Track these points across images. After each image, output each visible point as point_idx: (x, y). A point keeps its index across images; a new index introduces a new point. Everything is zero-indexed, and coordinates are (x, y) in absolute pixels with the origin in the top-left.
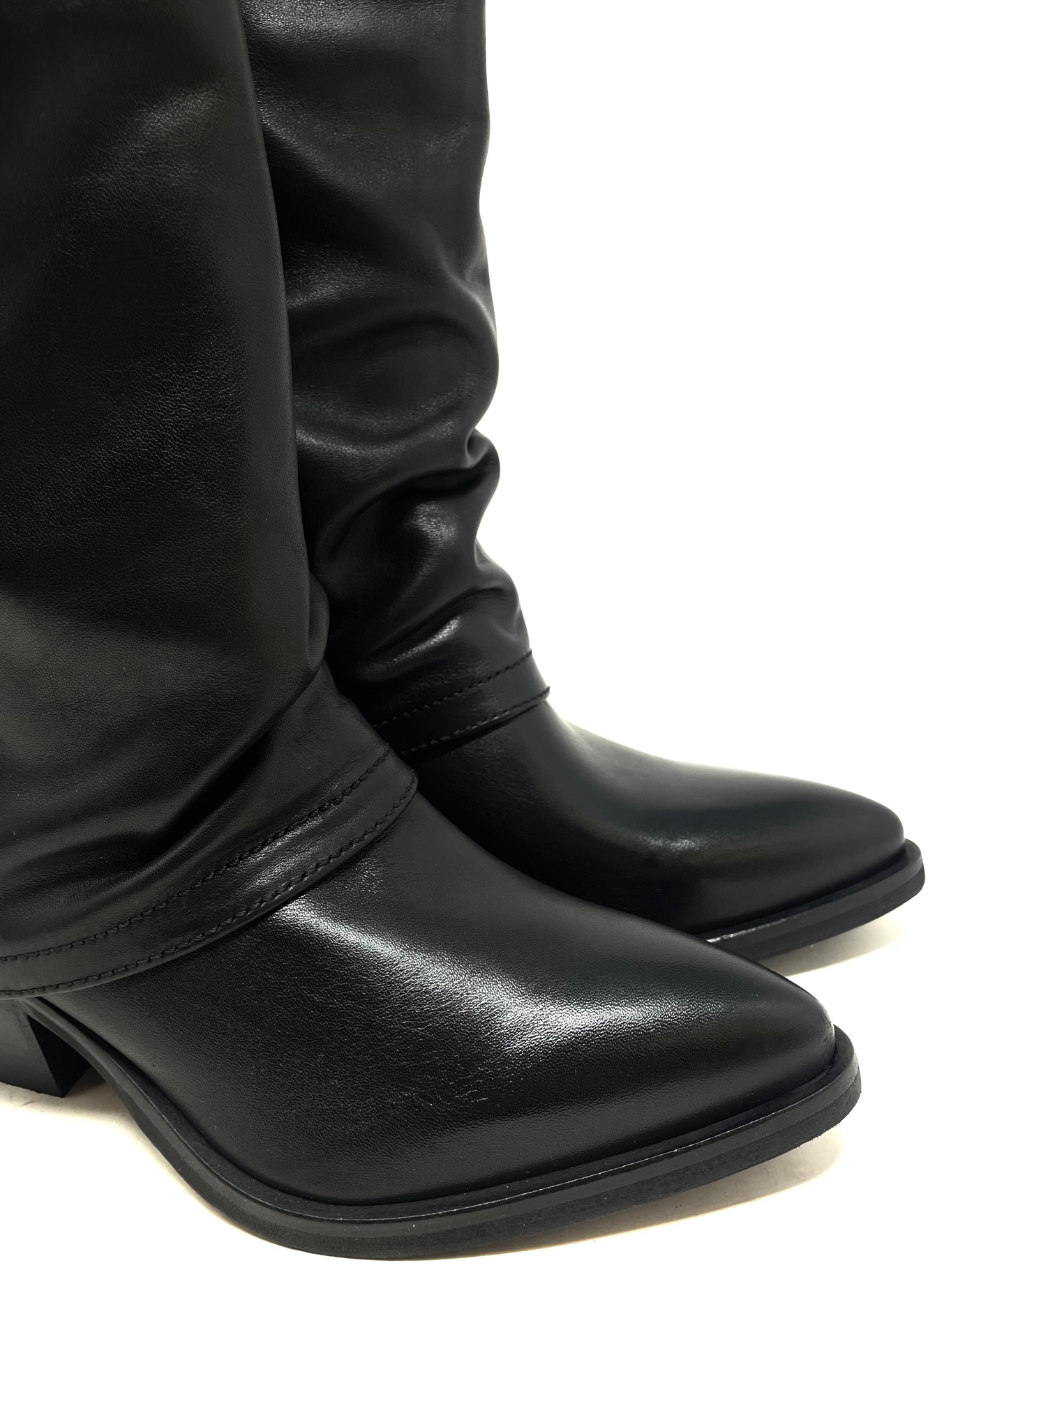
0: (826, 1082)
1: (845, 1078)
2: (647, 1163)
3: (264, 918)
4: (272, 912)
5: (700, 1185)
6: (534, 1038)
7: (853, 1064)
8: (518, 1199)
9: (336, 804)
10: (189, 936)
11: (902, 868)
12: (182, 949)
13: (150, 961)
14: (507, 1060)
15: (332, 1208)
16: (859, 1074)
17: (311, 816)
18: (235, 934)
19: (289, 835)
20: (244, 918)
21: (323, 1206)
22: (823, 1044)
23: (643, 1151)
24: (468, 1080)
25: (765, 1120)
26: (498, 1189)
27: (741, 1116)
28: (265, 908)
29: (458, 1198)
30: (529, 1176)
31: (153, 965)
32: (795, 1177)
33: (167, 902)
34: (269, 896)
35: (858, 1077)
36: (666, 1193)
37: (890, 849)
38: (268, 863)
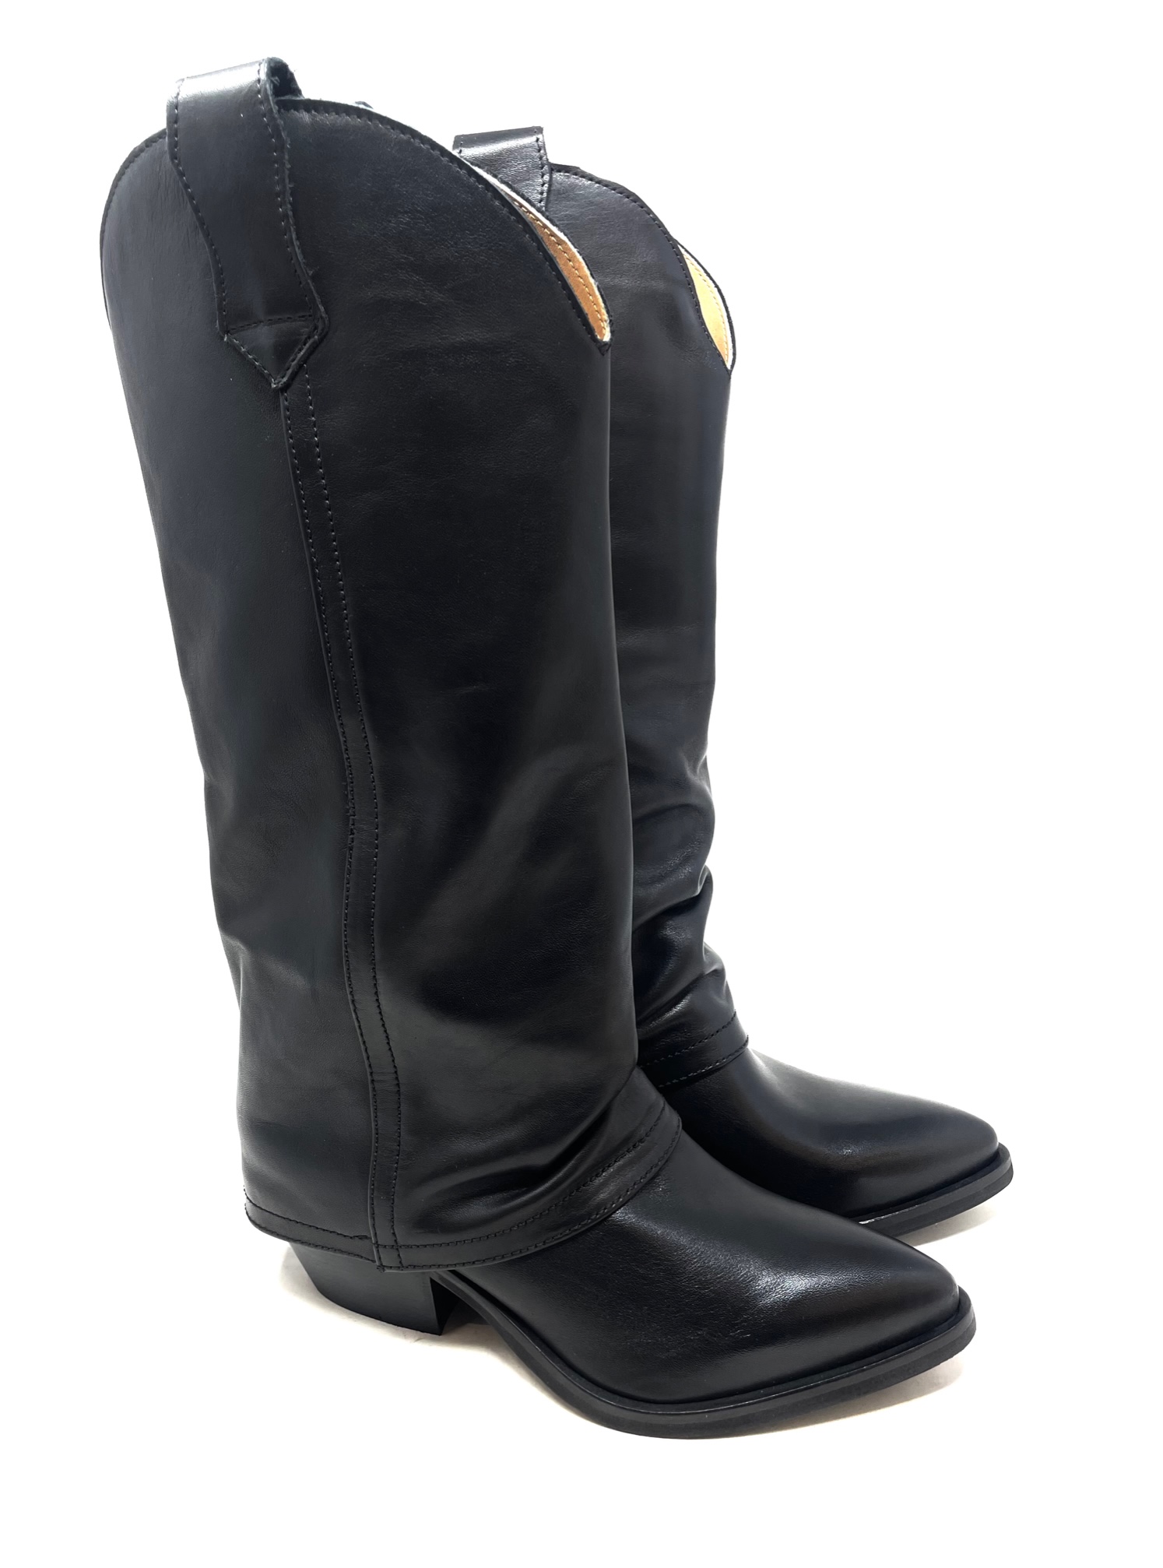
0: (955, 1323)
1: (967, 1321)
2: (848, 1376)
3: (605, 1219)
4: (610, 1216)
5: (880, 1390)
6: (775, 1297)
7: (971, 1310)
8: (770, 1399)
9: (642, 1142)
10: (561, 1231)
11: (998, 1166)
12: (556, 1240)
13: (536, 1247)
14: (761, 1311)
15: (654, 1406)
16: (974, 1318)
17: (629, 1151)
18: (588, 1230)
19: (617, 1164)
20: (595, 1219)
21: (648, 1405)
22: (952, 1299)
23: (844, 1368)
24: (737, 1324)
25: (919, 1348)
26: (756, 1392)
27: (904, 1345)
28: (607, 1212)
29: (732, 1398)
30: (775, 1385)
31: (538, 1249)
32: (935, 1386)
33: (548, 1210)
34: (609, 1206)
35: (974, 1320)
36: (859, 1395)
37: (987, 1153)
38: (604, 1184)
